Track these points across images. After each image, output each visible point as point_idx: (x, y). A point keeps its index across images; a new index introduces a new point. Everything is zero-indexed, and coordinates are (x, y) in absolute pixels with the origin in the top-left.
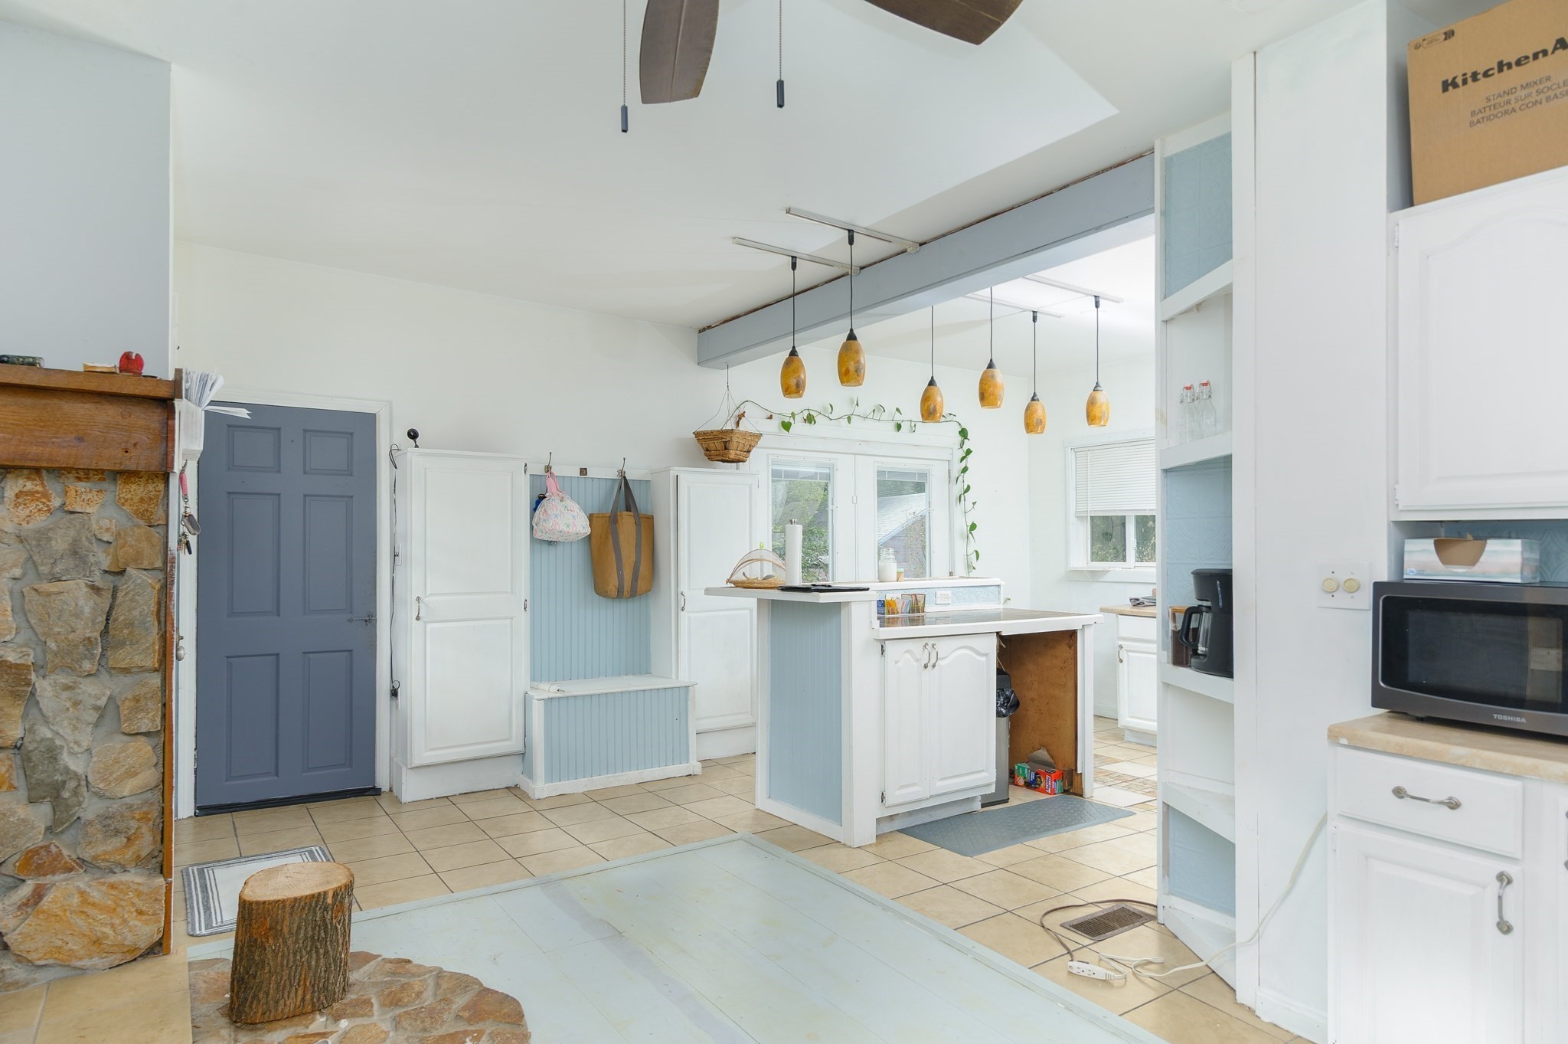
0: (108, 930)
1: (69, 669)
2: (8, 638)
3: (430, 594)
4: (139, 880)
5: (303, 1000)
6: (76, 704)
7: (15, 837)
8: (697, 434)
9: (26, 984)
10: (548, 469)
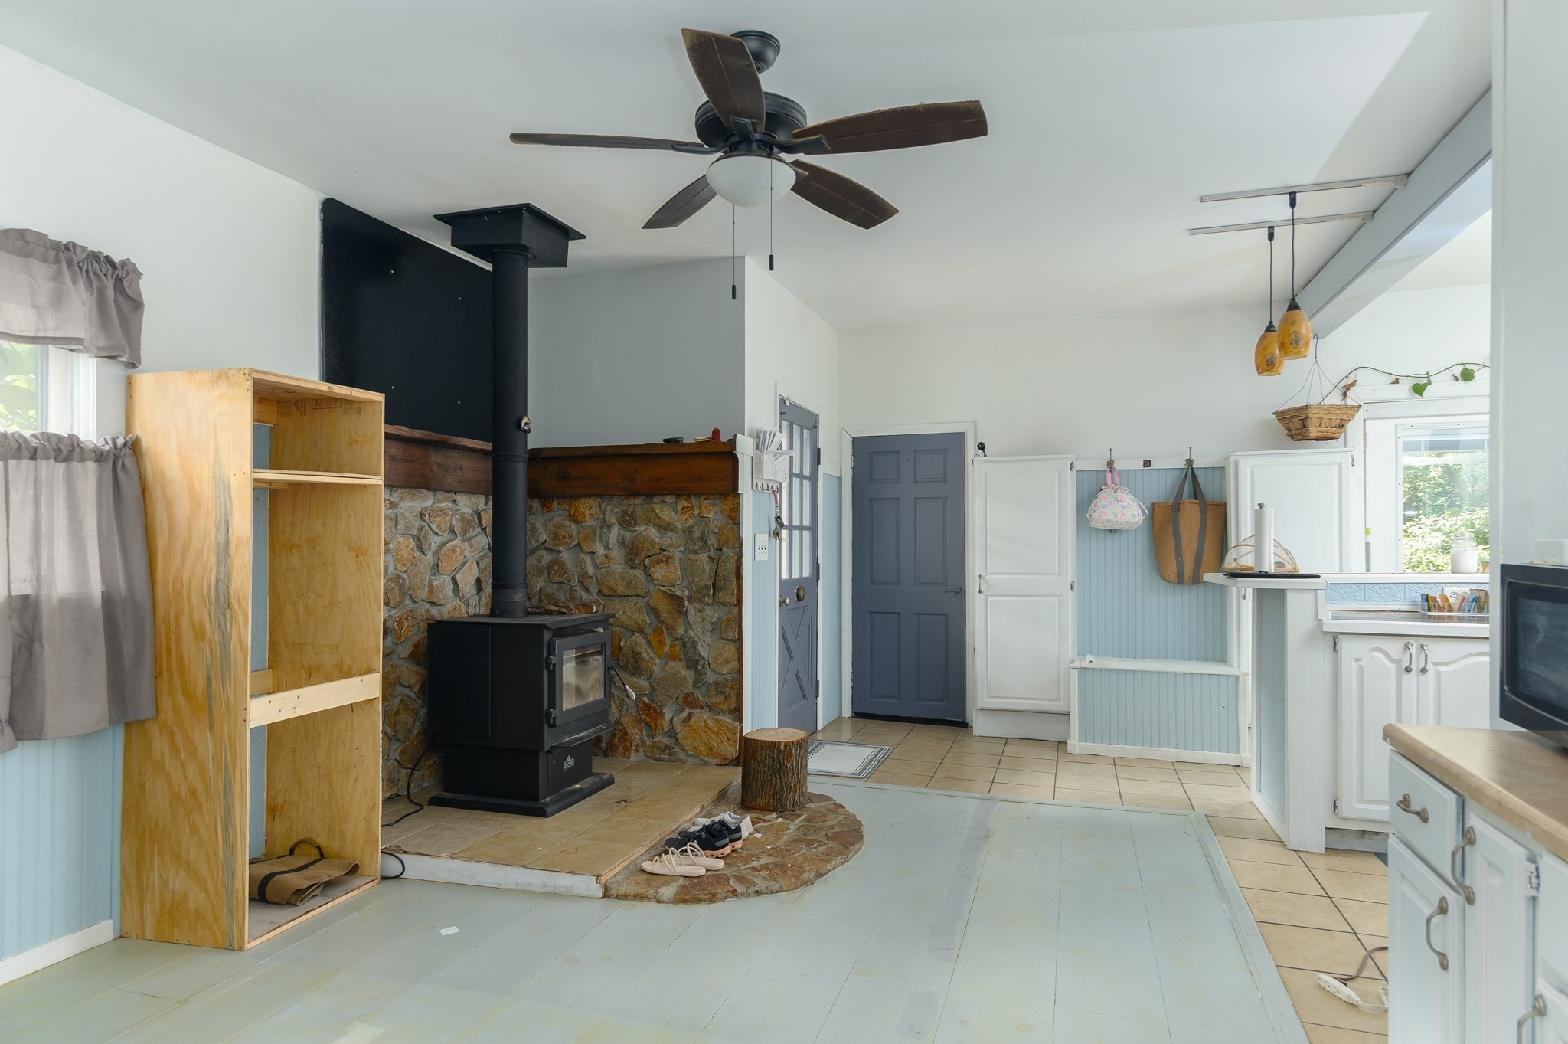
0: (715, 744)
1: (701, 601)
2: (679, 583)
3: (990, 573)
4: (728, 721)
5: (769, 802)
6: (703, 620)
7: (681, 685)
8: (1277, 414)
9: (685, 762)
10: (1110, 463)
